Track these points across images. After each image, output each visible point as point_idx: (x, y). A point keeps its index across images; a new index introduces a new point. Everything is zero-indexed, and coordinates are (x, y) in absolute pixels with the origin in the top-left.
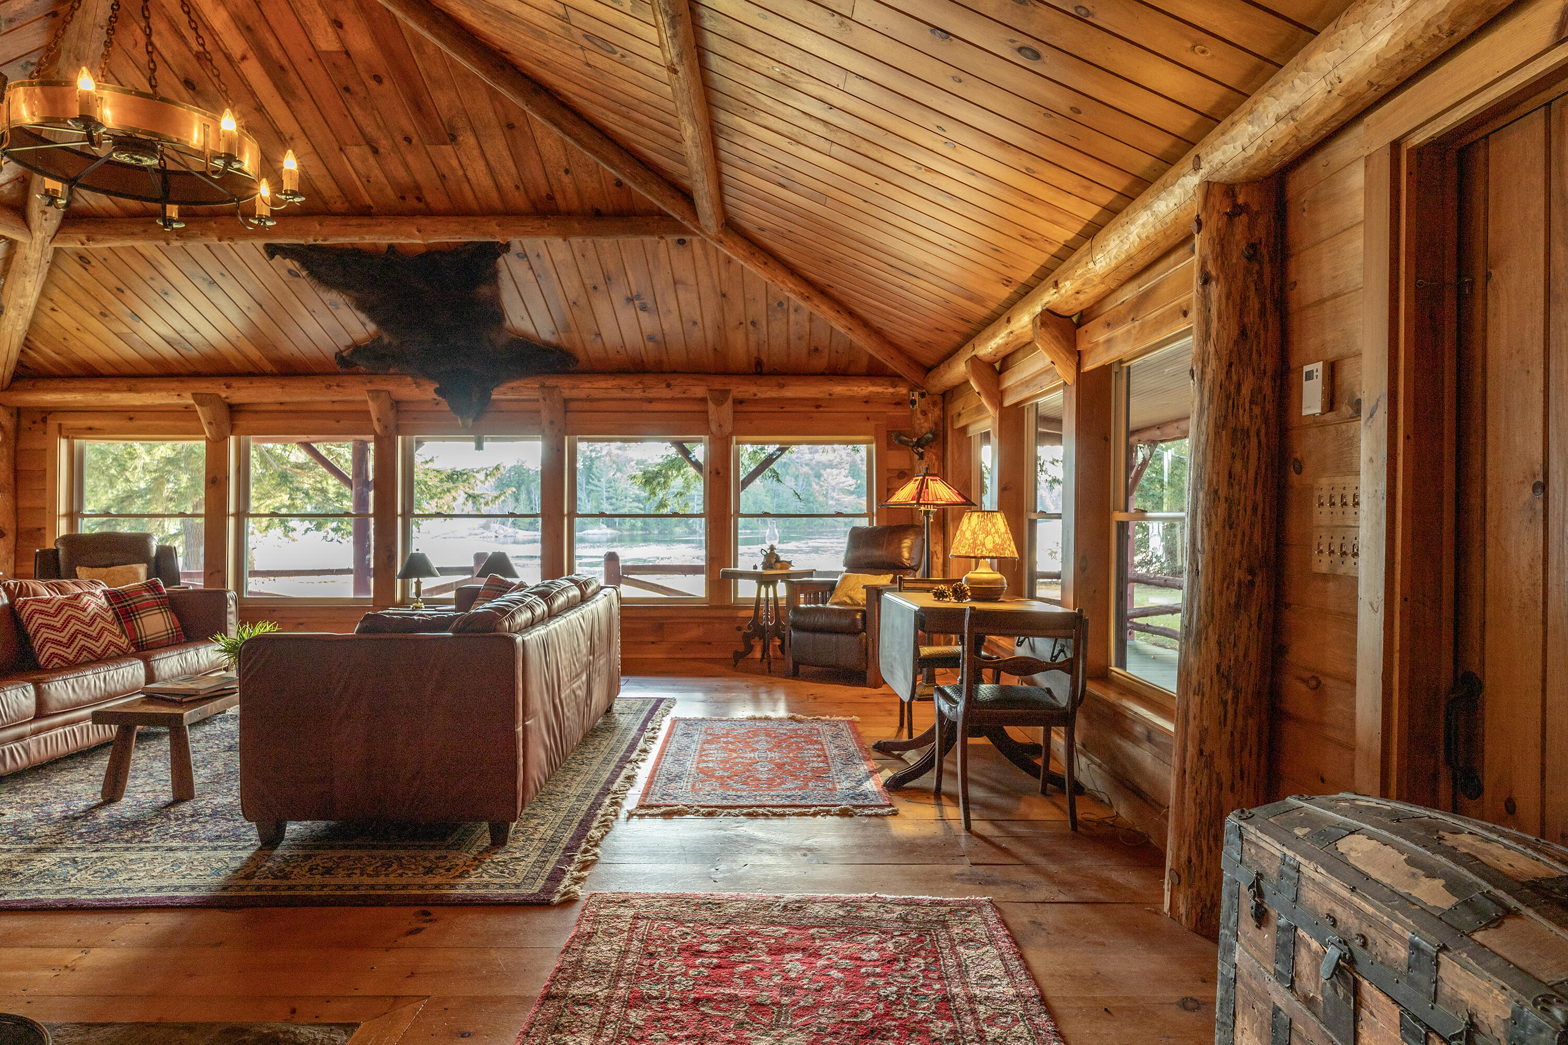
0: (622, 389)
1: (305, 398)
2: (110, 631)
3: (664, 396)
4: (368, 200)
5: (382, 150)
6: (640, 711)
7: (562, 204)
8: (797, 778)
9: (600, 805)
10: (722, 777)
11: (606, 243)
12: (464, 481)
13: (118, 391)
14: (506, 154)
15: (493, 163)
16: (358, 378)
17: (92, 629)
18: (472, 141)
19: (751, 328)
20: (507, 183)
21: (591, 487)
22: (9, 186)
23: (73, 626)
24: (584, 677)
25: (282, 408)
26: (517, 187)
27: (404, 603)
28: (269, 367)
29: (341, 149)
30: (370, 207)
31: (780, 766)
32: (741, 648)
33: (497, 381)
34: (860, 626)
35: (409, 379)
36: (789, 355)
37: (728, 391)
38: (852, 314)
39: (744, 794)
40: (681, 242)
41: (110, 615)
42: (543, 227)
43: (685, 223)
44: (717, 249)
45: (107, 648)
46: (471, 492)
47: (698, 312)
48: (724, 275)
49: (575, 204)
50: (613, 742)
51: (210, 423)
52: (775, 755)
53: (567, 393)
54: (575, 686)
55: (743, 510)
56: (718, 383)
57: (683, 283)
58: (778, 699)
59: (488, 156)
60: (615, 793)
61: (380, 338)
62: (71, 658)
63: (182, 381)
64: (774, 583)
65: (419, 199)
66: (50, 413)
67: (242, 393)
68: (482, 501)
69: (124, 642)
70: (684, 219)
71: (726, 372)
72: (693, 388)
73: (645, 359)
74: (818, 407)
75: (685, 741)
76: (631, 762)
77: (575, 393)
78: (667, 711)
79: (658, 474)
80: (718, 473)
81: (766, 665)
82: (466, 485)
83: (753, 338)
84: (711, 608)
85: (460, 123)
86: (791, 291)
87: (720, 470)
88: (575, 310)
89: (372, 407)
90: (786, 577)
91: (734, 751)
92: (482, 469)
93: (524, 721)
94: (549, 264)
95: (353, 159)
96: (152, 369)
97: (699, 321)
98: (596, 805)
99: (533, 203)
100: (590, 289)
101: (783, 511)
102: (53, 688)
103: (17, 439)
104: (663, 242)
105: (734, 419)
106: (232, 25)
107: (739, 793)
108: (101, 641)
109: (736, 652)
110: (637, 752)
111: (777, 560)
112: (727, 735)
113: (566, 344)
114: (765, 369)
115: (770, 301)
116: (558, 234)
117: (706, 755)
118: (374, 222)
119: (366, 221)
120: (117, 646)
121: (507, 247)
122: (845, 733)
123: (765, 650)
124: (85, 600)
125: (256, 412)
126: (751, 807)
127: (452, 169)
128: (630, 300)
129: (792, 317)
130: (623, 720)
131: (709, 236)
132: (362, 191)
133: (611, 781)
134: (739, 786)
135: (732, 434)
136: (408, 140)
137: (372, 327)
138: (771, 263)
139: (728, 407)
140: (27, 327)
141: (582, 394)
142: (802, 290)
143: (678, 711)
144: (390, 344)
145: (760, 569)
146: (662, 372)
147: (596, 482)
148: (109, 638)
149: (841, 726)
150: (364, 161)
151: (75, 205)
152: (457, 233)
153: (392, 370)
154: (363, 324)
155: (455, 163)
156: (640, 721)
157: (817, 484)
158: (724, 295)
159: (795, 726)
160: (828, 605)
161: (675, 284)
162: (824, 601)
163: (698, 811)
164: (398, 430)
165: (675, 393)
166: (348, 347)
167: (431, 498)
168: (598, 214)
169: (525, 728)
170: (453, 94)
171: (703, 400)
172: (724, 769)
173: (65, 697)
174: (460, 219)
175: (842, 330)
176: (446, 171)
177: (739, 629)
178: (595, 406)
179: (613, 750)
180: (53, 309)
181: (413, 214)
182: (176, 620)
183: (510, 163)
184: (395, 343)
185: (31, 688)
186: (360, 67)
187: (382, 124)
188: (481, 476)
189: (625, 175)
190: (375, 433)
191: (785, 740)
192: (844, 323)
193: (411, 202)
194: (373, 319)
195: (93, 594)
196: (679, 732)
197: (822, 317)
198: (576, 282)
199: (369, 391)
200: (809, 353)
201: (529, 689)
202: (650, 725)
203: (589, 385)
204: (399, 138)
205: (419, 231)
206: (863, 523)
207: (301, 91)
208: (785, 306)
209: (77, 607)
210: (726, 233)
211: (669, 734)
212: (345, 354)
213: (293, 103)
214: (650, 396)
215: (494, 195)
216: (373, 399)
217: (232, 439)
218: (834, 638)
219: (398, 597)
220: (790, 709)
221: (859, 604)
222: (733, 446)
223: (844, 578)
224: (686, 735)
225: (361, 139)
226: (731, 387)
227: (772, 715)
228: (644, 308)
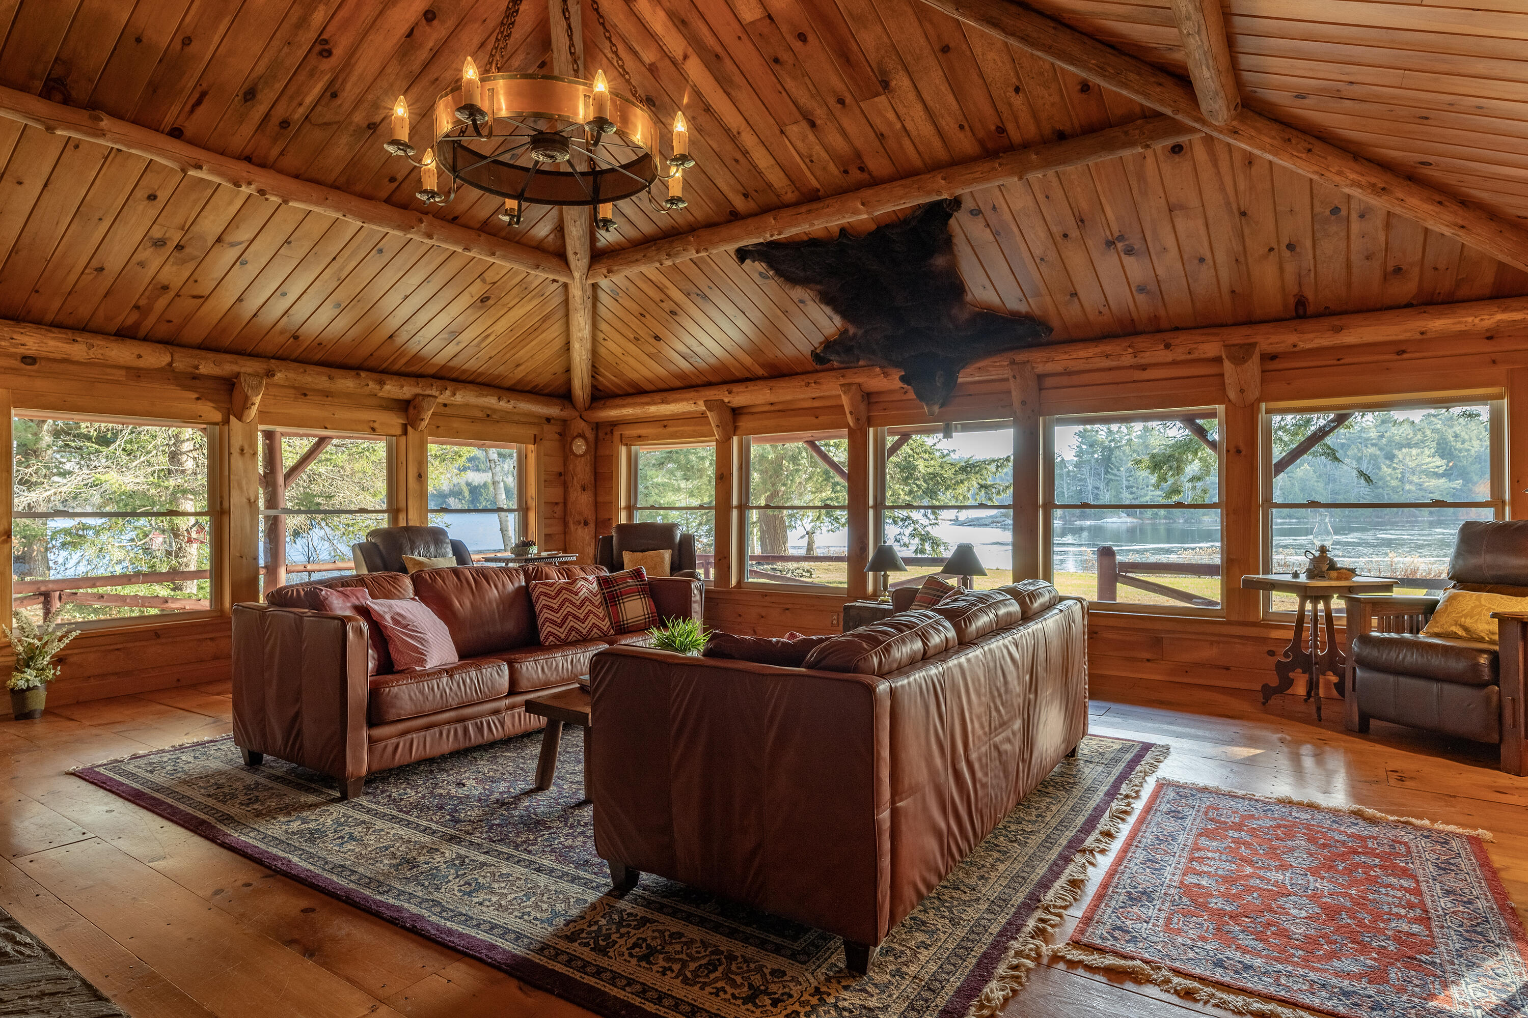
0: (1107, 356)
1: (789, 397)
2: (595, 615)
3: (1161, 360)
4: (815, 183)
5: (818, 122)
6: (1116, 760)
7: (1015, 135)
8: (1364, 948)
9: (1018, 930)
10: (1221, 913)
11: (1073, 170)
12: (976, 473)
13: (655, 404)
14: (944, 88)
15: (930, 103)
16: (833, 373)
17: (580, 611)
18: (906, 83)
19: (1287, 254)
20: (949, 124)
21: (1110, 477)
22: (552, 236)
23: (568, 608)
24: (1017, 724)
25: (772, 408)
26: (961, 127)
27: (875, 596)
28: (761, 372)
29: (782, 132)
30: (818, 190)
31: (1332, 913)
32: (1274, 682)
33: (964, 362)
34: (1486, 675)
35: (878, 369)
36: (1349, 285)
37: (1253, 345)
38: (1465, 202)
39: (1258, 962)
40: (1177, 149)
41: (598, 600)
42: (994, 169)
43: (1179, 117)
44: (1229, 145)
45: (591, 630)
46: (983, 482)
47: (1206, 244)
48: (1242, 185)
49: (1031, 130)
50: (1067, 808)
51: (718, 426)
52: (1322, 885)
53: (1040, 369)
54: (997, 739)
55: (1277, 498)
56: (1238, 336)
57: (1182, 207)
58: (1335, 771)
59: (926, 96)
60: (1047, 909)
61: (846, 331)
62: (563, 636)
63: (697, 391)
64: (1327, 599)
65: (862, 169)
66: (615, 425)
67: (740, 398)
68: (994, 490)
69: (605, 624)
70: (1176, 111)
71: (1250, 322)
72: (1201, 346)
73: (1135, 315)
74: (1401, 352)
75: (1171, 825)
76: (1083, 851)
77: (1050, 367)
78: (1154, 767)
79: (1168, 458)
80: (1239, 452)
81: (1313, 709)
82: (978, 476)
83: (1290, 269)
84: (1229, 623)
85: (891, 64)
86: (1355, 184)
87: (1242, 447)
88: (1043, 268)
89: (845, 401)
90: (1347, 592)
91: (1250, 862)
92: (994, 461)
93: (893, 802)
94: (1007, 217)
95: (794, 140)
96: (678, 384)
97: (1208, 256)
98: (1012, 929)
99: (981, 142)
100: (1059, 239)
101: (1341, 499)
102: (524, 668)
103: (596, 449)
104: (1149, 153)
105: (1263, 381)
106: (670, 24)
107: (1247, 959)
108: (586, 623)
109: (1265, 687)
110: (1095, 834)
111: (1332, 566)
112: (1239, 827)
113: (1037, 312)
114: (1311, 310)
115: (1318, 209)
116: (1012, 173)
117: (1200, 860)
118: (821, 205)
119: (814, 206)
120: (599, 629)
121: (957, 203)
122: (1464, 864)
123: (1312, 686)
124: (579, 585)
125: (753, 414)
126: (1269, 998)
127: (890, 125)
128: (1110, 244)
129: (1355, 227)
130: (1089, 773)
131: (1216, 128)
132: (808, 174)
133: (1045, 885)
134: (1248, 941)
135: (1260, 400)
136: (841, 101)
137: (838, 320)
138: (1318, 147)
139: (1253, 366)
140: (590, 356)
141: (1057, 367)
142: (1373, 180)
143: (1171, 769)
144: (855, 335)
145: (1303, 578)
146: (1159, 331)
147: (1115, 471)
148: (593, 621)
149: (1455, 844)
150: (804, 139)
151: (599, 244)
152: (901, 198)
153: (861, 363)
154: (831, 319)
155: (891, 116)
156: (1111, 779)
157: (1389, 466)
158: (1243, 214)
159: (1362, 829)
160: (1421, 636)
161: (1170, 211)
162: (1415, 630)
163: (1168, 981)
164: (870, 422)
165: (1179, 354)
166: (821, 343)
167: (947, 489)
168: (1061, 136)
169: (895, 813)
170: (879, 29)
171: (1218, 360)
172: (1227, 897)
173: (535, 676)
174: (903, 182)
175: (1447, 232)
176: (883, 128)
177: (1272, 653)
178: (1076, 379)
179: (1063, 824)
180: (604, 339)
181: (858, 187)
182: (653, 606)
183: (951, 99)
184: (860, 332)
185: (506, 668)
186: (784, 29)
187: (814, 91)
188: (992, 468)
189: (1090, 70)
190: (849, 426)
191: (1342, 856)
192: (1450, 218)
193: (856, 175)
194: (837, 310)
195: (586, 580)
196: (1164, 807)
197: (1408, 215)
198: (1042, 233)
199: (842, 385)
200: (1385, 277)
201: (903, 756)
202: (1124, 789)
203: (1067, 356)
204: (832, 101)
205: (863, 204)
206: (1487, 515)
207: (738, 78)
208: (1344, 213)
209: (571, 591)
210: (1241, 117)
211: (1148, 809)
212: (818, 351)
213: (733, 93)
214: (1143, 361)
215: (937, 143)
216: (845, 393)
217: (735, 439)
218: (1435, 687)
219: (870, 588)
220: (1355, 794)
221: (1481, 640)
222: (1262, 416)
223: (1451, 599)
224: (1175, 815)
225: (797, 114)
226: (1258, 339)
227: (1322, 800)
228: (1129, 251)
